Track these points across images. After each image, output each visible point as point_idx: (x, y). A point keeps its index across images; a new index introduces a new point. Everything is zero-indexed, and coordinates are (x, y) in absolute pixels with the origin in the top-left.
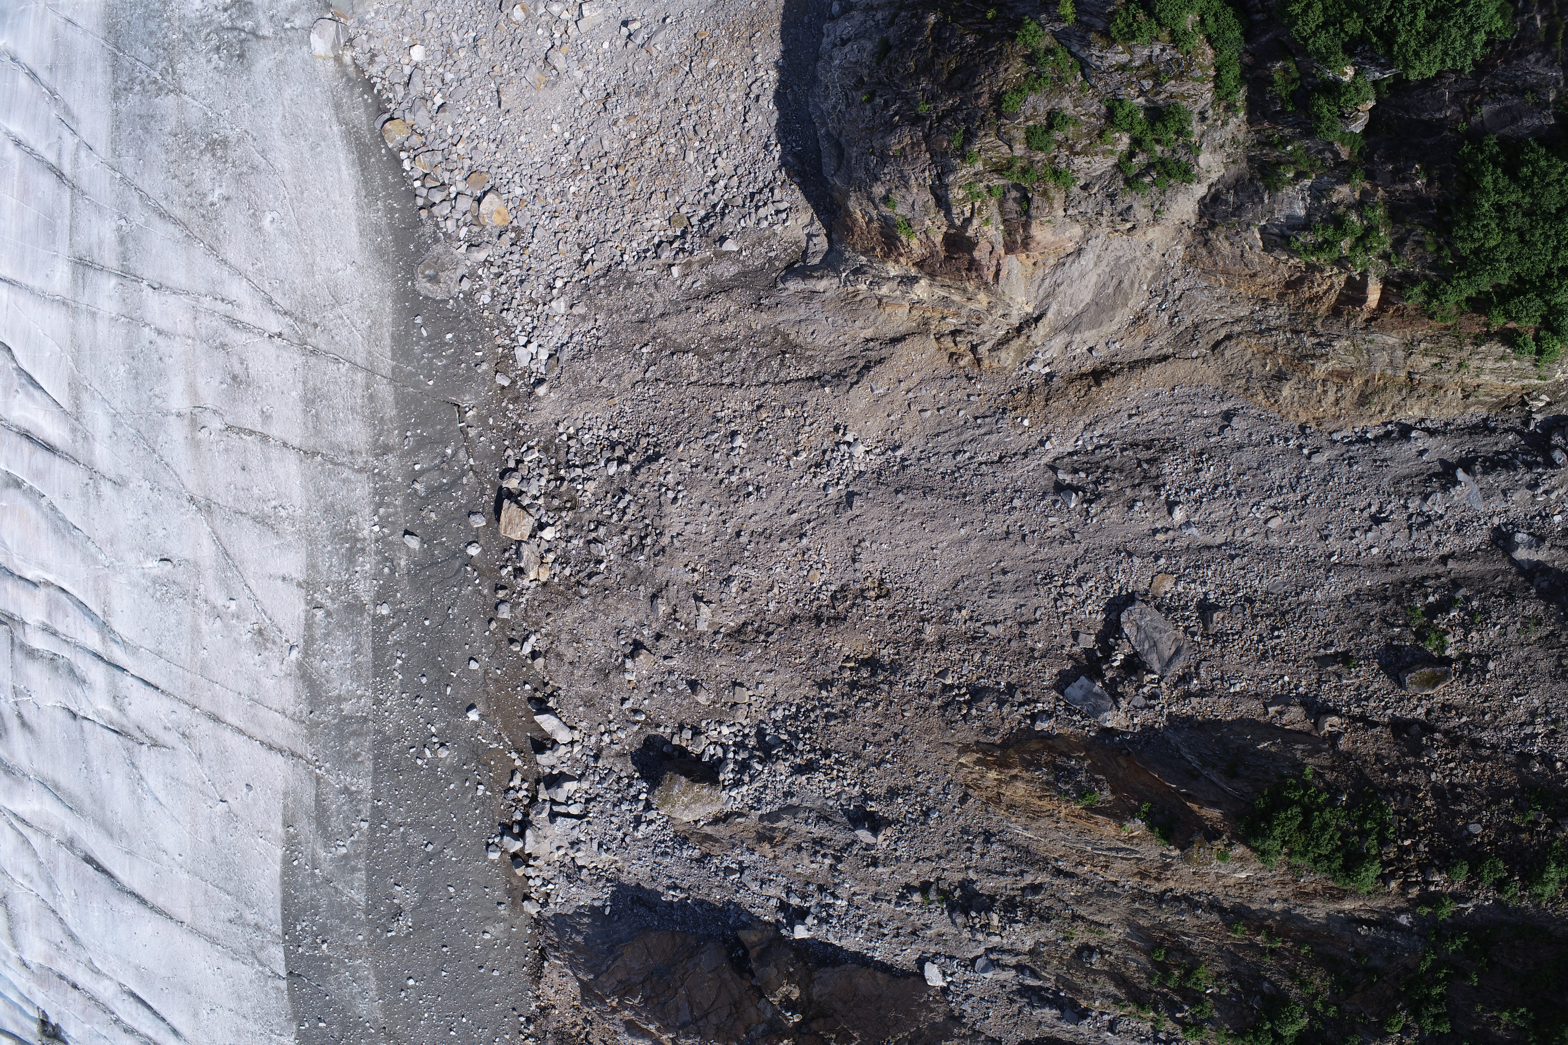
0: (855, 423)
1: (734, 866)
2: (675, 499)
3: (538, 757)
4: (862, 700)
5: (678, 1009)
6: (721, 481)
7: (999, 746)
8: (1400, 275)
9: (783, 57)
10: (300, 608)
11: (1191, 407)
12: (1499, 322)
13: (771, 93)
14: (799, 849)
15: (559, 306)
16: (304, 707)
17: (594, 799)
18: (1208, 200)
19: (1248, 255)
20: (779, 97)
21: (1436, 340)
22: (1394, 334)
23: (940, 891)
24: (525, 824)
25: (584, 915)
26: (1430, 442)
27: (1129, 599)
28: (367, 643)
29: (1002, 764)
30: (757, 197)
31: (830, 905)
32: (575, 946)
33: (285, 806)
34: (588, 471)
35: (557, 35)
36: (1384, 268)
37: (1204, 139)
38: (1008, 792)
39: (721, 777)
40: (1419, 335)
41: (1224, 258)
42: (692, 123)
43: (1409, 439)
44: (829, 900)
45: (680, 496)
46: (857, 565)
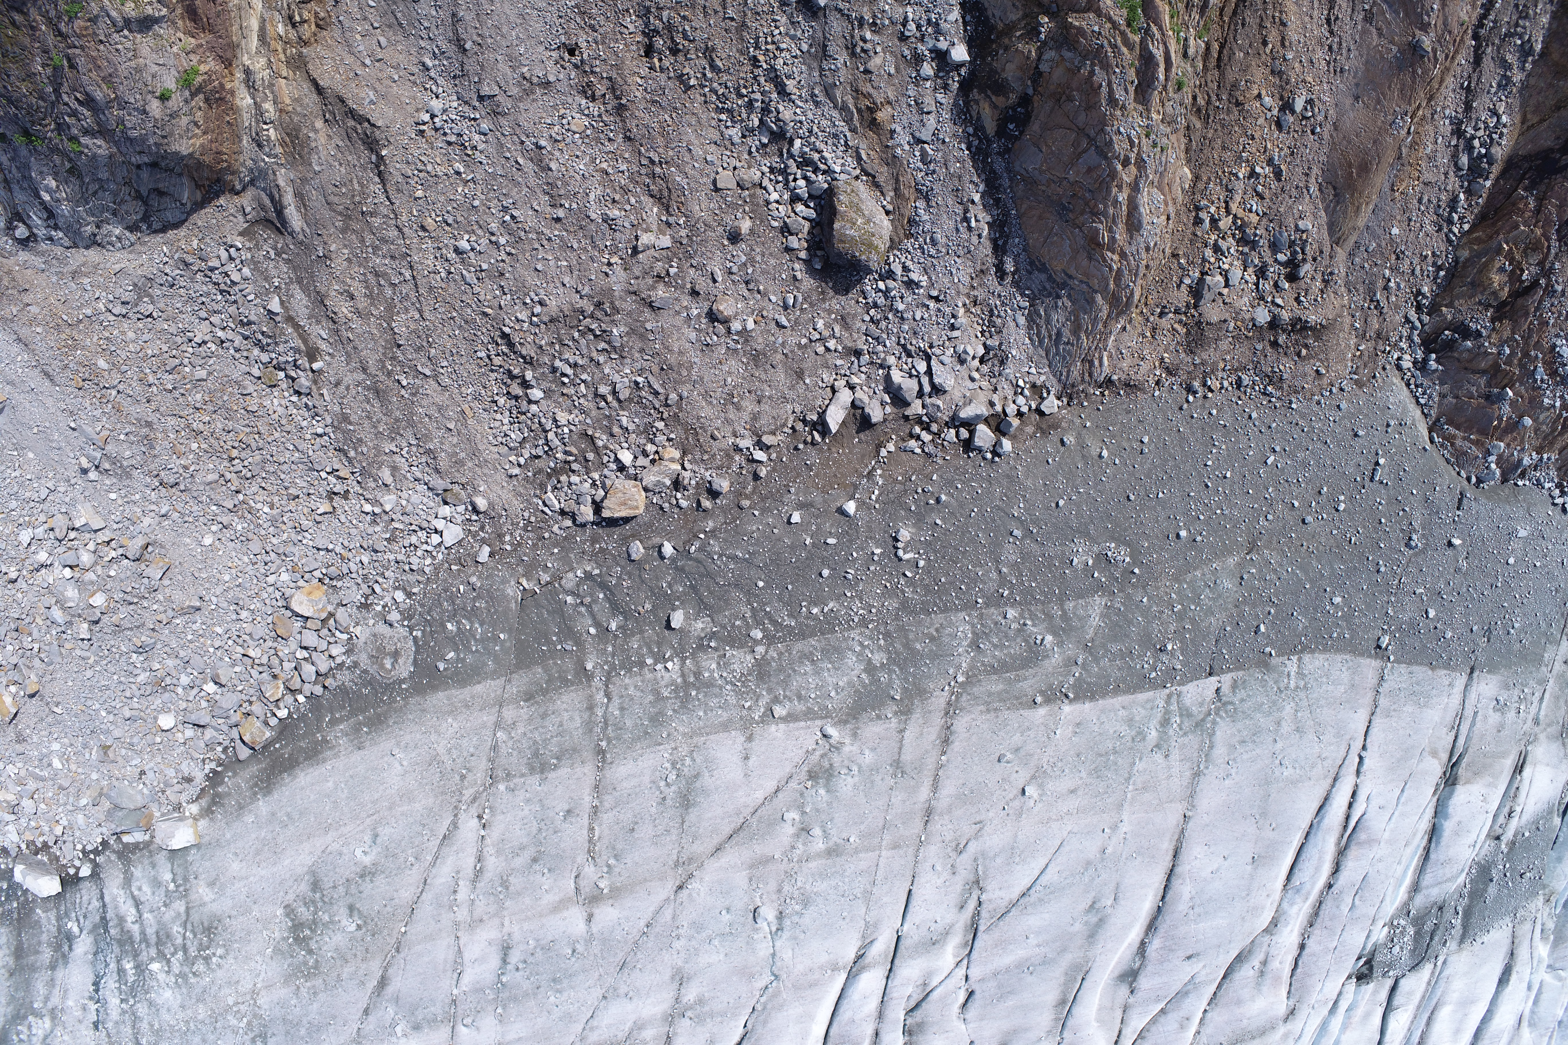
0: (410, 115)
1: (917, 154)
2: (541, 303)
3: (874, 420)
4: (685, 37)
5: (1090, 170)
6: (509, 254)
10: (776, 731)
14: (867, 72)
15: (389, 501)
16: (889, 709)
17: (904, 346)
24: (955, 422)
25: (1039, 333)
28: (799, 646)
30: (223, 287)
31: (919, 27)
33: (1011, 710)
34: (549, 425)
35: (113, 554)
39: (825, 188)
42: (166, 376)
44: (912, 26)
45: (536, 299)
46: (552, 78)
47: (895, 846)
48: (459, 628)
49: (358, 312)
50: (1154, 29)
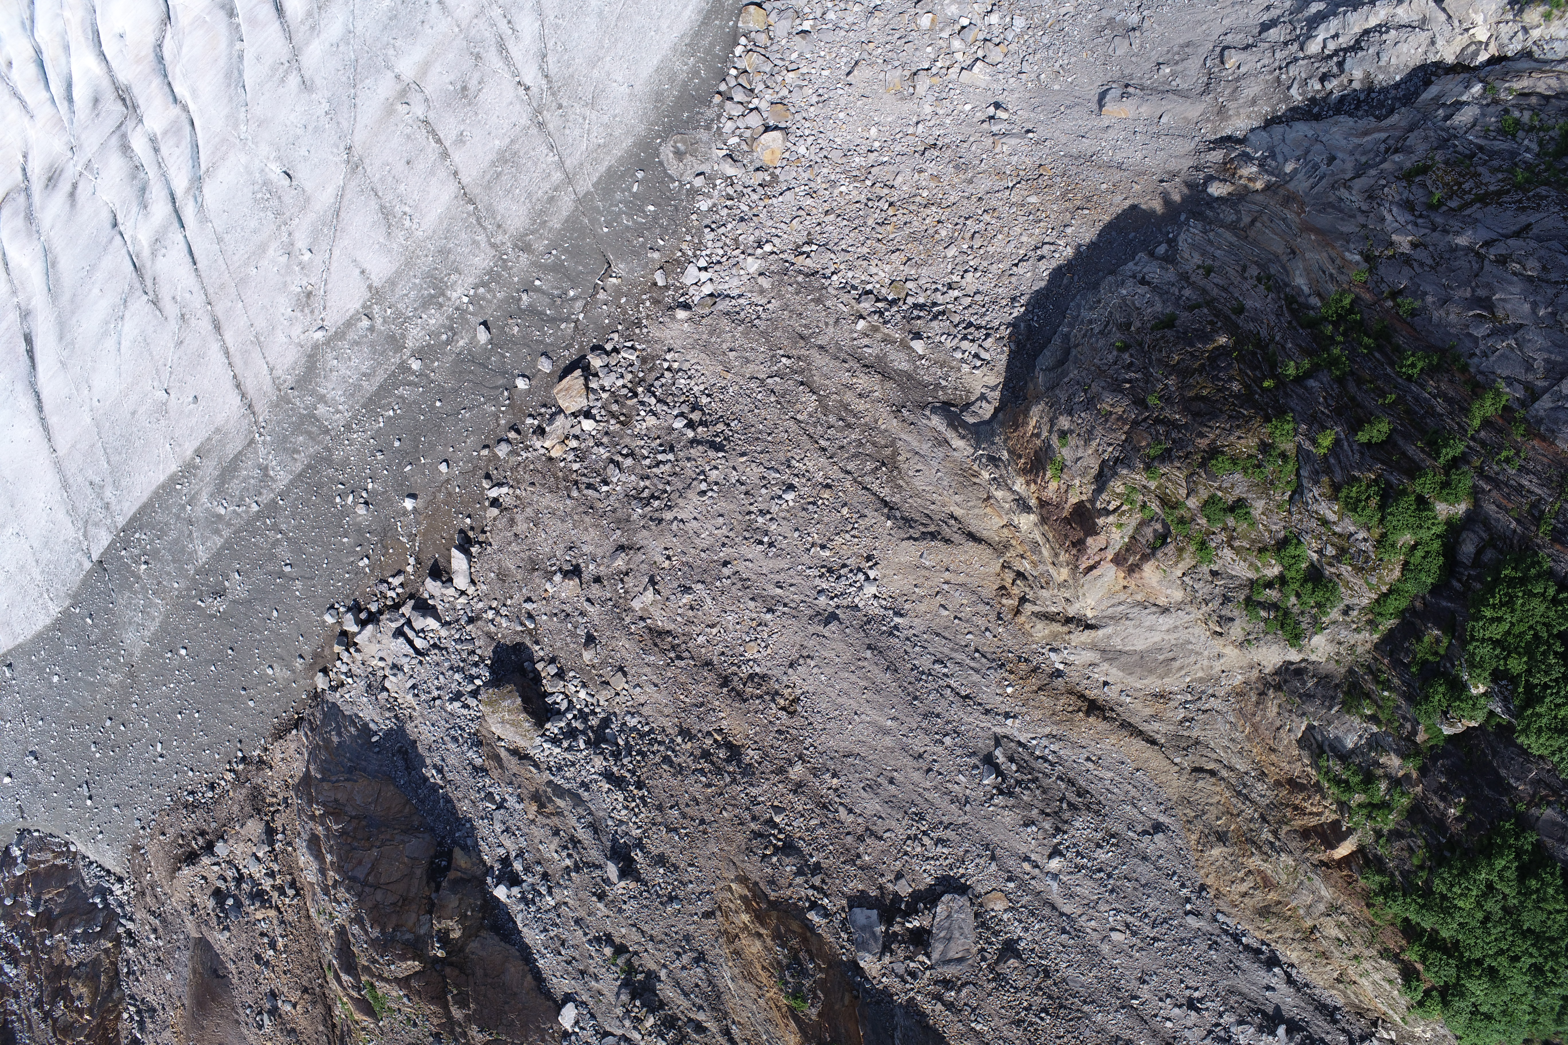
0: (887, 567)
1: (497, 798)
2: (703, 493)
3: (428, 580)
4: (702, 771)
5: (360, 863)
6: (749, 513)
7: (769, 902)
8: (1375, 856)
9: (1088, 247)
10: (355, 305)
11: (1138, 795)
12: (1411, 956)
13: (1054, 264)
14: (556, 833)
15: (753, 265)
16: (290, 381)
17: (441, 649)
18: (1292, 667)
19: (1283, 733)
20: (1057, 274)
21: (1357, 923)
22: (1331, 890)
23: (629, 963)
25: (355, 726)
26: (1283, 987)
27: (962, 889)
28: (380, 377)
29: (759, 917)
30: (972, 330)
31: (540, 894)
32: (328, 741)
33: (209, 439)
34: (659, 408)
35: (939, 64)
36: (1370, 839)
37: (1332, 627)
38: (745, 940)
39: (548, 726)
40: (1348, 908)
41: (1264, 717)
42: (977, 228)
43: (1269, 970)
44: (543, 890)
45: (710, 494)
46: (790, 671)
47: (222, 286)
48: (644, 212)
49: (850, 387)
50: (355, 995)
